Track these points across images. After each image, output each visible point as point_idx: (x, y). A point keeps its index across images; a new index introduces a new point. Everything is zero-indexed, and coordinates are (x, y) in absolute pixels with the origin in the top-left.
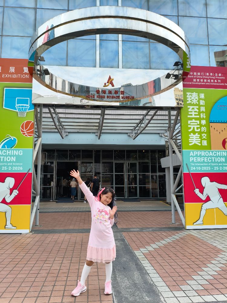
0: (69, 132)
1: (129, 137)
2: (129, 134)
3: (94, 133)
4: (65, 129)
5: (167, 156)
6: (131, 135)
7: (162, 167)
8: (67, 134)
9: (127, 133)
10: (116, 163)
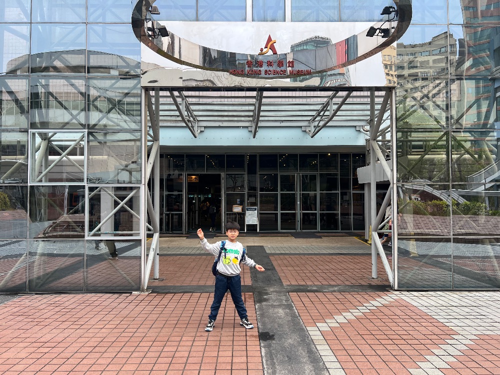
0: (205, 127)
1: (304, 133)
2: (303, 129)
3: (247, 127)
4: (199, 121)
5: (367, 165)
6: (307, 130)
7: (360, 182)
8: (203, 129)
9: (301, 127)
10: (281, 176)
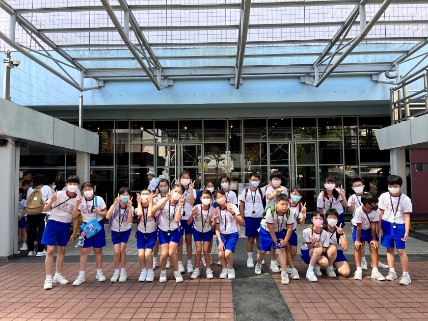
0: (174, 81)
1: (303, 85)
2: (303, 79)
3: (228, 79)
4: (163, 69)
5: (395, 123)
6: (308, 81)
7: (381, 148)
8: (171, 83)
9: (299, 77)
10: (271, 146)
